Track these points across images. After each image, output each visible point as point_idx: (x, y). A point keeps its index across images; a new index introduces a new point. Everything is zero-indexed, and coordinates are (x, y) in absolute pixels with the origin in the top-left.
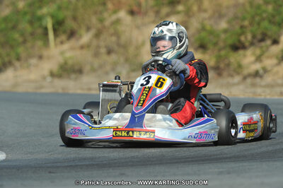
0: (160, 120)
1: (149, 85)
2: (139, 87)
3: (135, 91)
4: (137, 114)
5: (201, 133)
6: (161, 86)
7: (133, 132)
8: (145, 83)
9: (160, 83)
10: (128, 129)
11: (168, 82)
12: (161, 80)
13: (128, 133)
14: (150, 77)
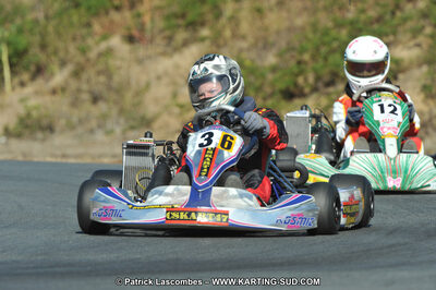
0: (235, 197)
1: (213, 146)
2: (197, 148)
3: (192, 155)
4: (201, 188)
5: (294, 217)
6: (229, 147)
7: (196, 213)
8: (205, 142)
9: (226, 143)
10: (189, 209)
11: (238, 142)
12: (228, 138)
13: (189, 215)
14: (211, 135)
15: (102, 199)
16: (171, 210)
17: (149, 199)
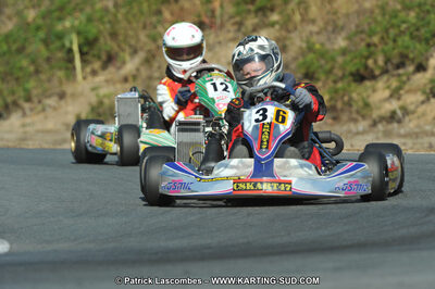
0: (296, 167)
1: (268, 120)
2: (254, 123)
3: (250, 130)
4: (264, 160)
6: (283, 121)
7: (261, 183)
8: (261, 118)
9: (281, 118)
10: (255, 180)
11: (290, 115)
12: (281, 113)
13: (255, 186)
14: (265, 110)
15: (171, 173)
16: (237, 181)
17: (215, 172)
